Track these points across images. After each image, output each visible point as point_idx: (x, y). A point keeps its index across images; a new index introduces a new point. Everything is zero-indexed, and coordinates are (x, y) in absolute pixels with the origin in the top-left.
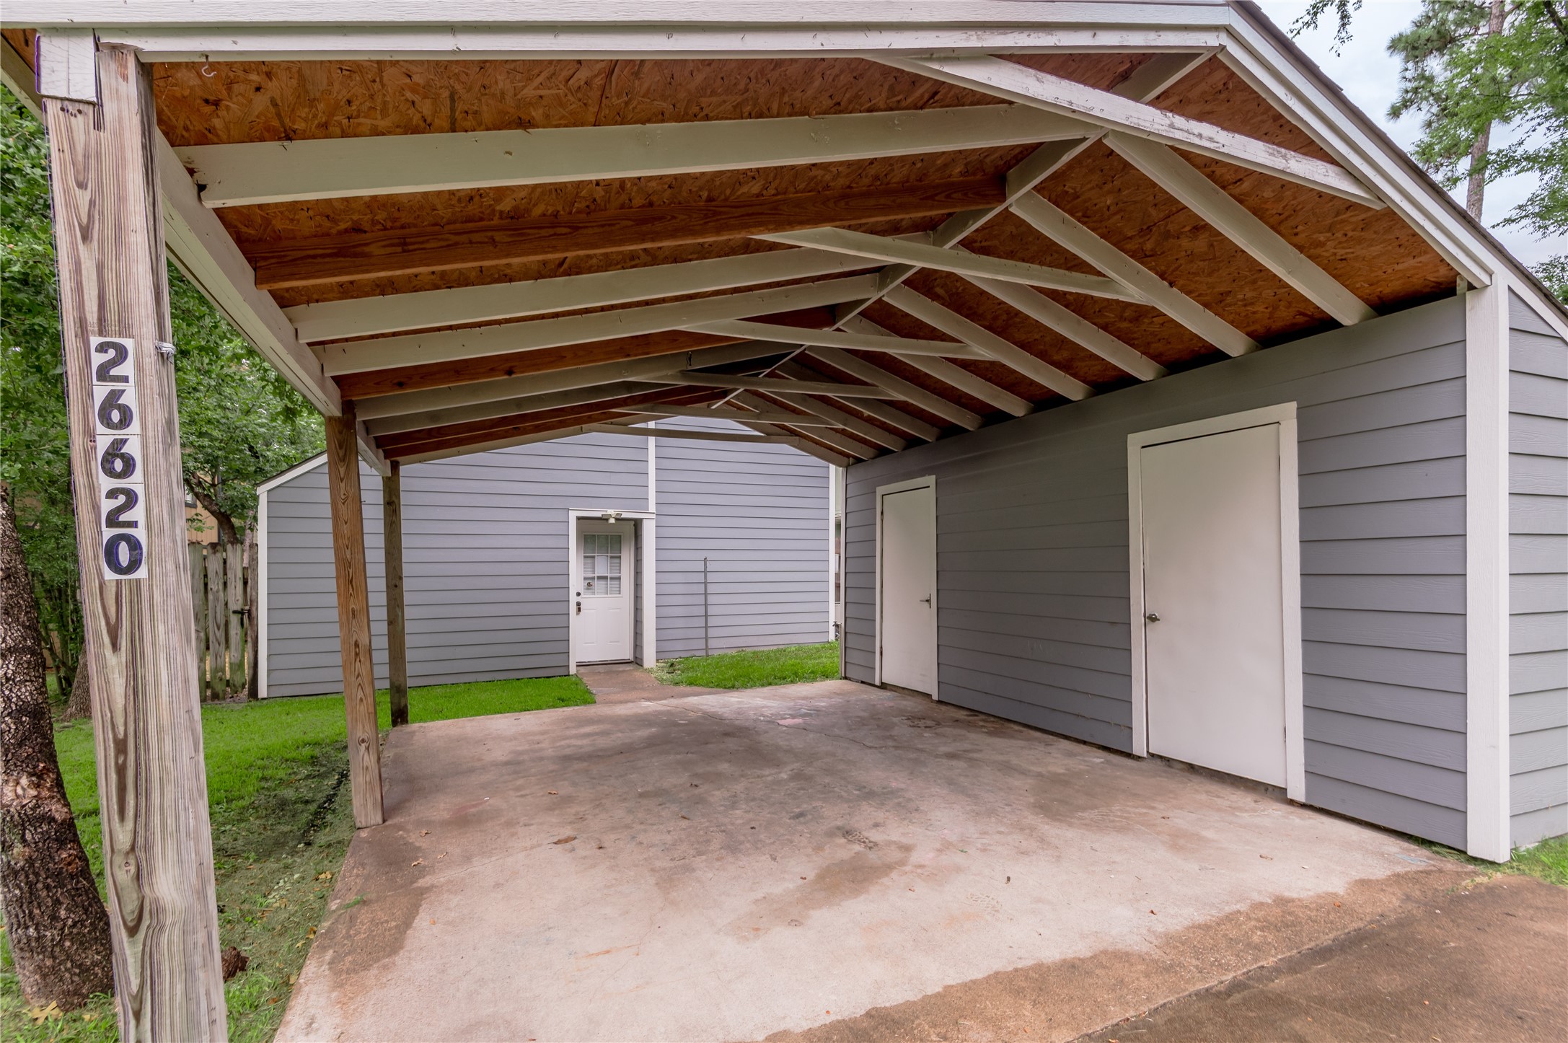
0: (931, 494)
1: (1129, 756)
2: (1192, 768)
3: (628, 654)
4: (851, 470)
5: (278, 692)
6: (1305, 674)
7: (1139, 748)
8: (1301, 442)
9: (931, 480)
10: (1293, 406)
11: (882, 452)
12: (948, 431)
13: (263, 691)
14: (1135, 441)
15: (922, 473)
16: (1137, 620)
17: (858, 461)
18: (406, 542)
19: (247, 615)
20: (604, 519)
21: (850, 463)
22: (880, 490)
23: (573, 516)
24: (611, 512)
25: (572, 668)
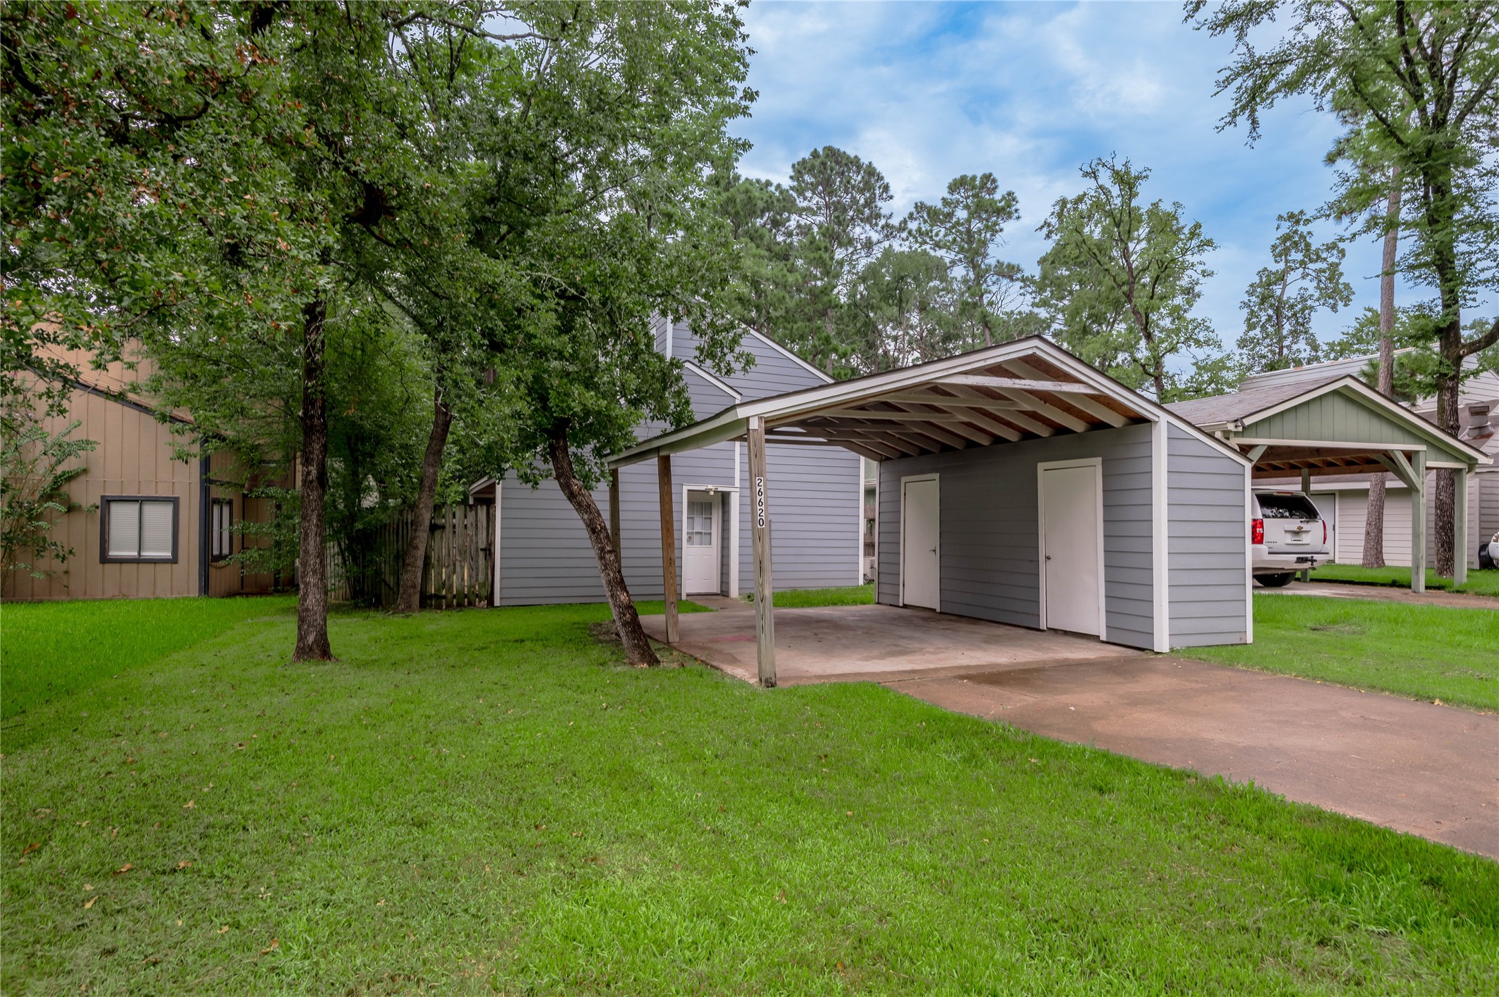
0: (936, 484)
1: (1039, 630)
2: (1066, 633)
3: (715, 589)
4: (884, 464)
5: (506, 603)
6: (1106, 581)
7: (1043, 626)
8: (1104, 476)
9: (937, 476)
10: (1100, 459)
11: (904, 455)
12: (945, 448)
13: (497, 602)
14: (1041, 466)
15: (931, 471)
16: (1042, 558)
17: (888, 459)
18: (622, 506)
19: (489, 551)
20: (707, 492)
21: (882, 460)
22: (904, 479)
23: (685, 489)
24: (710, 487)
25: (684, 597)
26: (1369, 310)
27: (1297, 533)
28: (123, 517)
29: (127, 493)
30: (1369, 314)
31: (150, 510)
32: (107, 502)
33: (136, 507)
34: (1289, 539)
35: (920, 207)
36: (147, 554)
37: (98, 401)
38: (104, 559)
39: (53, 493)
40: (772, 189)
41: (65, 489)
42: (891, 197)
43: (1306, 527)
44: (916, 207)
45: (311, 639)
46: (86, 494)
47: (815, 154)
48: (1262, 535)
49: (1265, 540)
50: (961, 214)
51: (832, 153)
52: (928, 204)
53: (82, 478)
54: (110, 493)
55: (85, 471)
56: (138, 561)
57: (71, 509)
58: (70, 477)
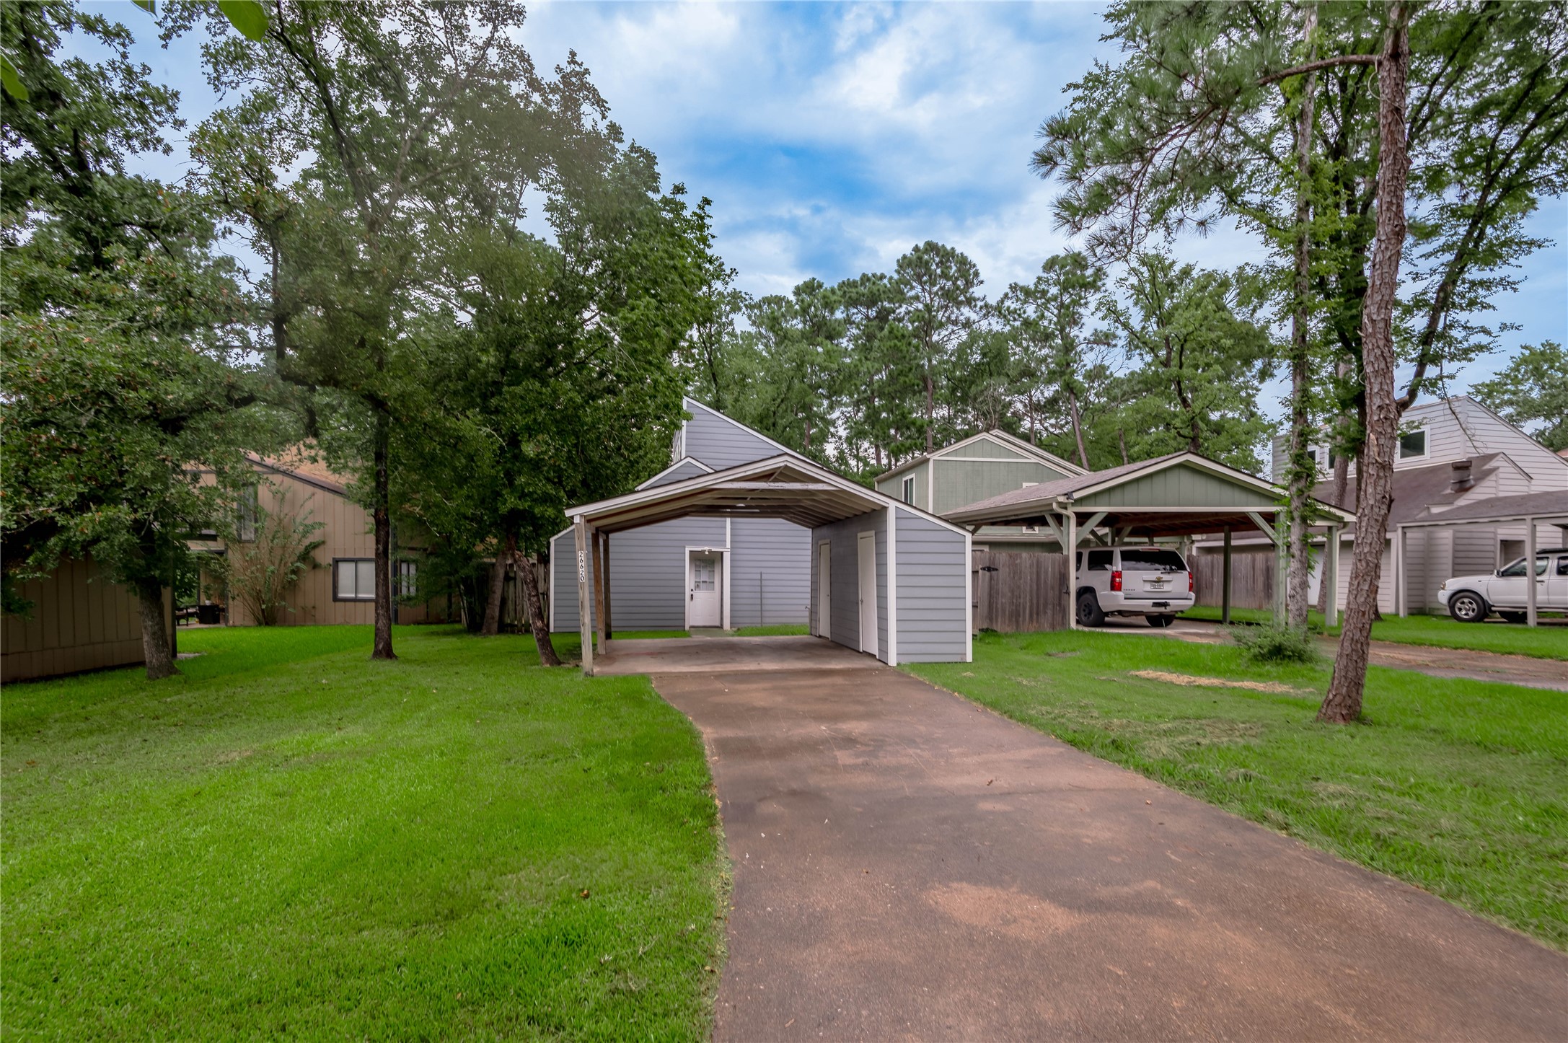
0: (829, 547)
1: (859, 652)
2: (867, 654)
3: (714, 622)
4: (814, 530)
5: (558, 630)
6: (877, 617)
7: (861, 649)
8: (875, 543)
9: (829, 541)
10: (874, 532)
13: (552, 629)
15: (828, 537)
16: (860, 601)
19: (546, 595)
20: (704, 551)
22: (819, 543)
23: (687, 550)
24: (706, 548)
25: (687, 628)
26: (1525, 347)
27: (1159, 581)
28: (346, 571)
29: (348, 556)
30: (1527, 352)
31: (362, 566)
32: (337, 562)
33: (352, 565)
34: (1148, 587)
35: (1014, 287)
36: (361, 596)
37: (329, 495)
38: (336, 599)
39: (305, 557)
40: (886, 281)
41: (312, 554)
42: (982, 282)
43: (1165, 577)
44: (1011, 287)
45: (381, 646)
46: (324, 557)
47: (916, 249)
48: (1120, 583)
49: (1123, 587)
50: (1054, 290)
51: (931, 247)
52: (1021, 284)
53: (321, 548)
54: (338, 556)
55: (323, 542)
56: (355, 600)
57: (315, 566)
58: (315, 546)
